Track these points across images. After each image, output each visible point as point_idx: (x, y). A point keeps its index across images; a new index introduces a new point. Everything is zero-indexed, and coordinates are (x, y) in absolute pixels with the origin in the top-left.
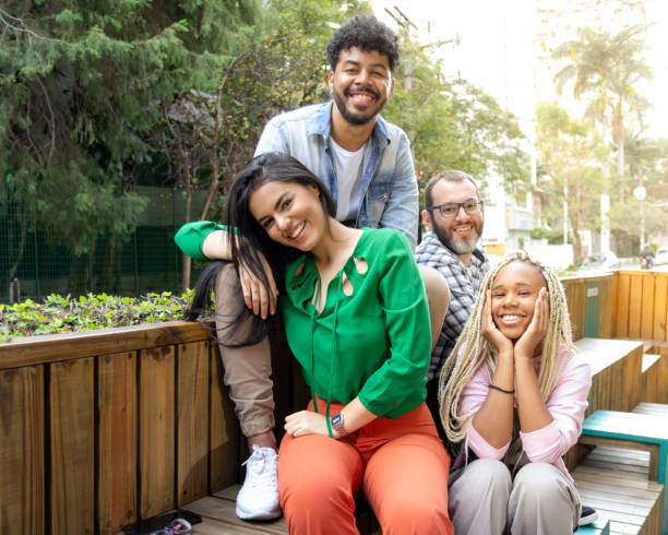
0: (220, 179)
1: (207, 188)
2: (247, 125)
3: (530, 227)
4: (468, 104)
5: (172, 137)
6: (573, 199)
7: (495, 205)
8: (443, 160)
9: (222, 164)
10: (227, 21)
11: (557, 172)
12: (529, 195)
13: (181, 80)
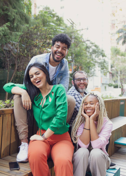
0: (18, 67)
1: (14, 69)
2: (26, 52)
3: (108, 83)
4: (90, 47)
5: (4, 55)
6: (121, 75)
7: (98, 76)
8: (82, 63)
9: (18, 63)
10: (21, 23)
11: (117, 67)
12: (108, 74)
13: (7, 39)
